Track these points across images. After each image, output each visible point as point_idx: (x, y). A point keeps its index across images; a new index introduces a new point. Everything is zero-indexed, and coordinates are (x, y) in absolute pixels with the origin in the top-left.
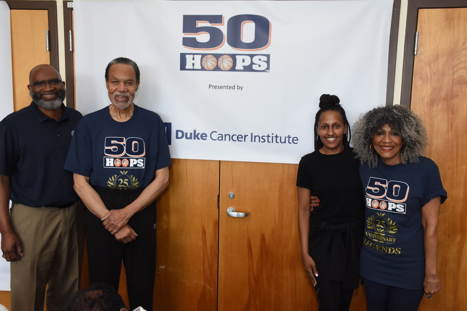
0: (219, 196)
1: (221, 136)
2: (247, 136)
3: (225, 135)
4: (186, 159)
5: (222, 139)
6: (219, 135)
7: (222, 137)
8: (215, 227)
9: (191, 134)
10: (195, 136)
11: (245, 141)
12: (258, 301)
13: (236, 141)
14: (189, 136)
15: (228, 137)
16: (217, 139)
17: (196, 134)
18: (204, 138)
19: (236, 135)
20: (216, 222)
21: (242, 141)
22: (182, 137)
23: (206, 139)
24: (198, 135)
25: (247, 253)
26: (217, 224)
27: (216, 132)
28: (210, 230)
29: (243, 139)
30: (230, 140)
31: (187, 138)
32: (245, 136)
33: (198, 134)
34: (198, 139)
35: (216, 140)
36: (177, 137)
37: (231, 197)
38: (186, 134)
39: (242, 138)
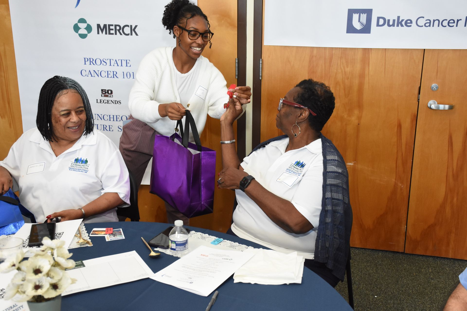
0: (420, 87)
1: (429, 21)
2: (461, 20)
3: (434, 21)
4: (386, 49)
5: (430, 26)
6: (426, 20)
7: (430, 23)
8: (412, 121)
9: (394, 21)
10: (399, 22)
11: (457, 26)
12: (455, 199)
13: (446, 26)
14: (391, 23)
15: (436, 22)
16: (424, 26)
17: (400, 20)
18: (408, 24)
19: (446, 20)
20: (414, 116)
21: (453, 26)
22: (383, 25)
23: (410, 26)
24: (402, 22)
25: (447, 149)
26: (416, 118)
27: (423, 17)
28: (407, 124)
29: (455, 24)
30: (439, 26)
31: (389, 25)
32: (458, 21)
33: (403, 20)
34: (402, 26)
35: (422, 26)
36: (378, 25)
37: (434, 89)
38: (389, 20)
39: (454, 22)
